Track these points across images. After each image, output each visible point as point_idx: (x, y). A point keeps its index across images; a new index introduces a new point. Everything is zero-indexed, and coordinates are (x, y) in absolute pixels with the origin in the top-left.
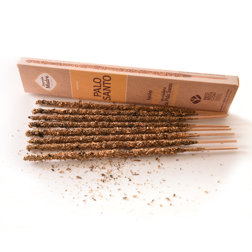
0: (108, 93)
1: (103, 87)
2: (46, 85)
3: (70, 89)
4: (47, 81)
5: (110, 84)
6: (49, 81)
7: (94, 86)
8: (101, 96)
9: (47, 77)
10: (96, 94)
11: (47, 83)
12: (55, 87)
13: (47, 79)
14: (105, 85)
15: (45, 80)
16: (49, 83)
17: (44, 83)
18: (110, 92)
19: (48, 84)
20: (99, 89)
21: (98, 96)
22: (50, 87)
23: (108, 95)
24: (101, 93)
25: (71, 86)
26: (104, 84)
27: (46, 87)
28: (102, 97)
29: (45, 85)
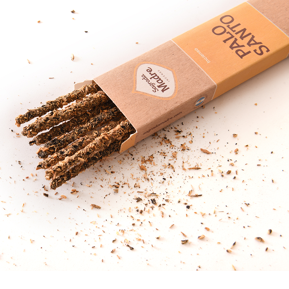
0: (252, 39)
1: (236, 34)
2: (159, 87)
3: (198, 69)
4: (153, 77)
5: (239, 24)
6: (156, 75)
7: (225, 41)
8: (249, 52)
9: (150, 70)
10: (241, 53)
11: (157, 81)
12: (175, 81)
13: (152, 73)
14: (235, 31)
15: (151, 78)
16: (160, 79)
17: (152, 85)
18: (253, 37)
19: (160, 81)
20: (235, 42)
21: (245, 54)
22: (166, 86)
23: (256, 43)
24: (243, 46)
25: (194, 63)
26: (234, 29)
27: (163, 91)
28: (253, 53)
29: (157, 88)
